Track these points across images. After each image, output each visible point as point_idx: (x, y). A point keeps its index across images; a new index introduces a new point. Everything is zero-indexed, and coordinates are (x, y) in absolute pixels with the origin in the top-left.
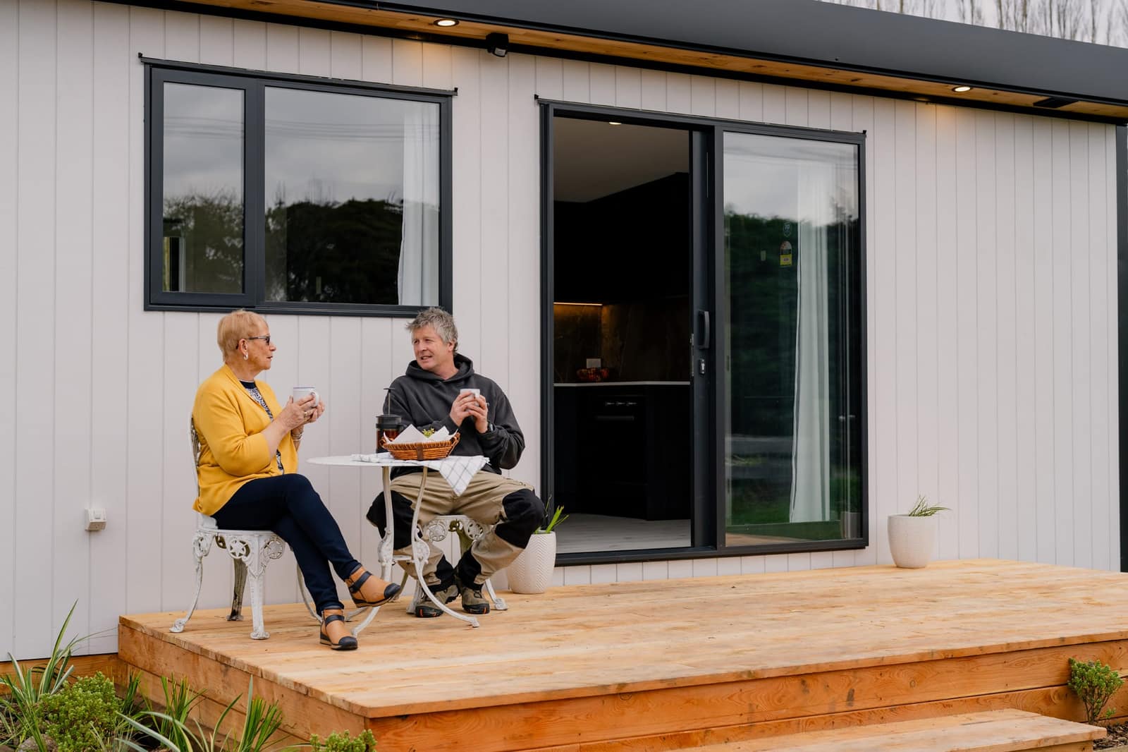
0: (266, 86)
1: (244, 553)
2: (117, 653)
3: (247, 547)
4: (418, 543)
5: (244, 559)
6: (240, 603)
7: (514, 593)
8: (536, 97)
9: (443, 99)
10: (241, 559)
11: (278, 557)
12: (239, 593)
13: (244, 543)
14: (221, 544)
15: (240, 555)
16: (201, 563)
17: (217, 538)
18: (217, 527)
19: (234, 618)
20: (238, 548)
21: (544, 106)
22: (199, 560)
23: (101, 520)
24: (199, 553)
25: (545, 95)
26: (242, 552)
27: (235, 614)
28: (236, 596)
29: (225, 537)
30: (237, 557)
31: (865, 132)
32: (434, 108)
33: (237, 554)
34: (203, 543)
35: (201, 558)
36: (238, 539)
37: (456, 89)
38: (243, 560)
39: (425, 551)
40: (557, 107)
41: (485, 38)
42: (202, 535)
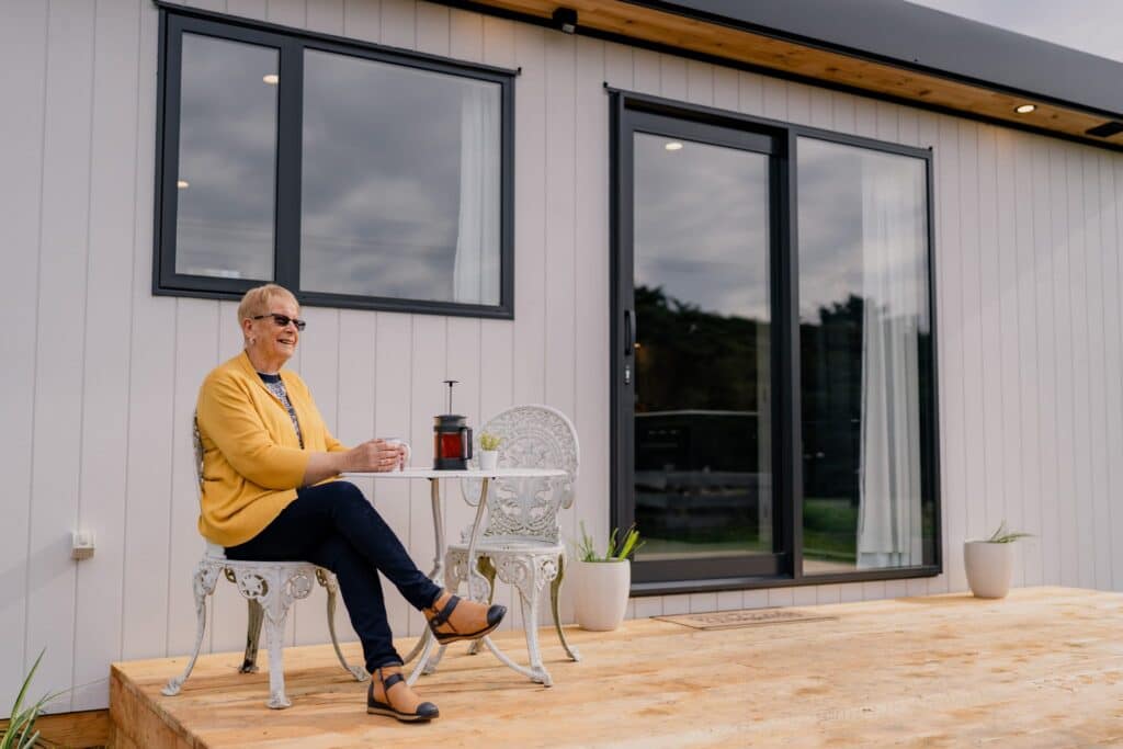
0: (306, 47)
1: (260, 591)
2: (107, 710)
3: (264, 583)
4: (477, 579)
5: (260, 599)
6: (254, 651)
7: (583, 629)
8: (605, 85)
9: (505, 78)
10: (255, 600)
11: (304, 596)
12: (254, 639)
13: (259, 578)
14: (232, 577)
15: (255, 593)
16: (204, 603)
17: (226, 570)
18: (225, 557)
19: (247, 669)
20: (253, 584)
21: (614, 96)
22: (200, 599)
23: (88, 546)
24: (201, 591)
25: (614, 84)
26: (257, 590)
27: (248, 665)
28: (249, 642)
29: (236, 570)
30: (252, 597)
31: (931, 149)
32: (495, 89)
33: (251, 593)
34: (206, 578)
35: (204, 597)
36: (253, 572)
37: (520, 69)
38: (259, 601)
39: (484, 589)
40: (627, 95)
41: (550, 17)
42: (206, 567)
